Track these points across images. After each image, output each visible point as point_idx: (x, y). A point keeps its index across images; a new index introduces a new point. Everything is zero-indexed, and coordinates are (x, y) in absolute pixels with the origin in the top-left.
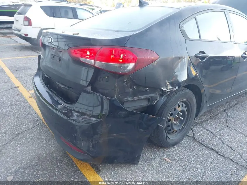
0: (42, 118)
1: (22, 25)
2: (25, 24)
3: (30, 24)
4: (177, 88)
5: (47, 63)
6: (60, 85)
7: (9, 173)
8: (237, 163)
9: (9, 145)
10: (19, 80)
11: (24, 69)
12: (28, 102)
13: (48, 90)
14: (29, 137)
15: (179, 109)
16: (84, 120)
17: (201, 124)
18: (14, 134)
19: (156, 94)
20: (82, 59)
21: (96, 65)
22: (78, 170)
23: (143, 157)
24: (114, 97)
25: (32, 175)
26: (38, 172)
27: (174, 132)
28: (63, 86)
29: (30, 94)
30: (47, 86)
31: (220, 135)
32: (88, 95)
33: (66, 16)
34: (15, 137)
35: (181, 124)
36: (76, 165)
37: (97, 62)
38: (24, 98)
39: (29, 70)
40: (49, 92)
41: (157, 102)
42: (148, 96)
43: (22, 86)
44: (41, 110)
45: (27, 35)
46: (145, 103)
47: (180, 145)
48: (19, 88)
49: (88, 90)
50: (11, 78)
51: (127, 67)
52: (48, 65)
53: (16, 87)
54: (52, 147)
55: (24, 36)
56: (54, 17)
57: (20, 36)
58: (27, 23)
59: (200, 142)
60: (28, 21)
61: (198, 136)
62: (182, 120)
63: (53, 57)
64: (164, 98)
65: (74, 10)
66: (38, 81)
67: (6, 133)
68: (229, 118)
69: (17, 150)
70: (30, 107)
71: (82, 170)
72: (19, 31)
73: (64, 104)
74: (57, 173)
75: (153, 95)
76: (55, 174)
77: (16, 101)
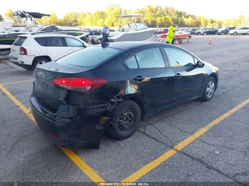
0: (35, 122)
1: (18, 54)
2: (21, 54)
3: (26, 53)
4: (122, 99)
5: (39, 88)
6: (48, 101)
7: (21, 158)
8: (167, 145)
9: (18, 143)
10: (19, 101)
11: (22, 92)
12: (28, 117)
13: (40, 105)
14: (31, 138)
15: (126, 114)
16: (62, 121)
17: (152, 124)
18: (21, 137)
19: (108, 104)
20: (60, 85)
21: (68, 88)
22: (64, 153)
23: (107, 145)
24: (80, 106)
25: (35, 158)
26: (39, 156)
27: (126, 129)
28: (49, 102)
29: (29, 110)
30: (40, 103)
31: (163, 130)
32: (64, 106)
33: (56, 45)
34: (22, 138)
35: (130, 123)
36: (63, 151)
37: (68, 86)
38: (25, 114)
39: (27, 93)
40: (41, 106)
41: (109, 108)
42: (103, 105)
43: (22, 105)
44: (35, 118)
45: (23, 62)
46: (102, 110)
47: (133, 137)
48: (20, 107)
49: (64, 103)
50: (12, 100)
51: (87, 88)
52: (40, 89)
53: (18, 106)
54: (47, 143)
55: (20, 63)
56: (46, 46)
57: (17, 64)
58: (23, 52)
59: (147, 135)
60: (24, 51)
61: (147, 131)
62: (130, 120)
63: (43, 84)
64: (114, 106)
65: (63, 39)
66: (33, 100)
67: (15, 137)
68: (174, 119)
69: (24, 146)
70: (30, 119)
71: (67, 153)
72: (16, 59)
73: (50, 113)
74: (51, 156)
75: (106, 104)
76: (50, 156)
77: (19, 116)
